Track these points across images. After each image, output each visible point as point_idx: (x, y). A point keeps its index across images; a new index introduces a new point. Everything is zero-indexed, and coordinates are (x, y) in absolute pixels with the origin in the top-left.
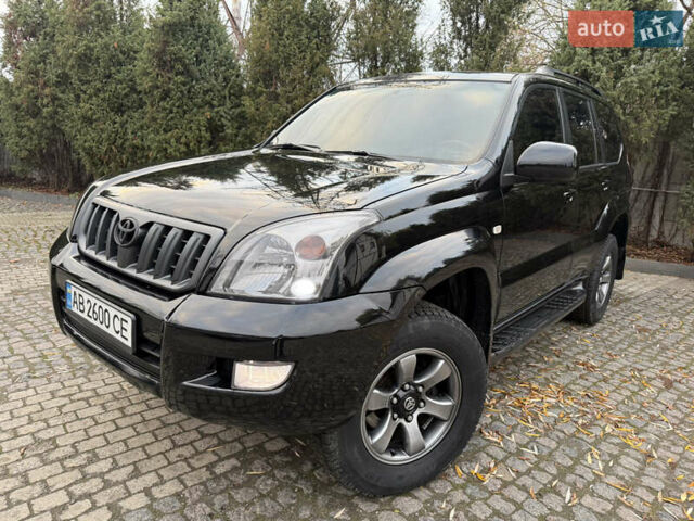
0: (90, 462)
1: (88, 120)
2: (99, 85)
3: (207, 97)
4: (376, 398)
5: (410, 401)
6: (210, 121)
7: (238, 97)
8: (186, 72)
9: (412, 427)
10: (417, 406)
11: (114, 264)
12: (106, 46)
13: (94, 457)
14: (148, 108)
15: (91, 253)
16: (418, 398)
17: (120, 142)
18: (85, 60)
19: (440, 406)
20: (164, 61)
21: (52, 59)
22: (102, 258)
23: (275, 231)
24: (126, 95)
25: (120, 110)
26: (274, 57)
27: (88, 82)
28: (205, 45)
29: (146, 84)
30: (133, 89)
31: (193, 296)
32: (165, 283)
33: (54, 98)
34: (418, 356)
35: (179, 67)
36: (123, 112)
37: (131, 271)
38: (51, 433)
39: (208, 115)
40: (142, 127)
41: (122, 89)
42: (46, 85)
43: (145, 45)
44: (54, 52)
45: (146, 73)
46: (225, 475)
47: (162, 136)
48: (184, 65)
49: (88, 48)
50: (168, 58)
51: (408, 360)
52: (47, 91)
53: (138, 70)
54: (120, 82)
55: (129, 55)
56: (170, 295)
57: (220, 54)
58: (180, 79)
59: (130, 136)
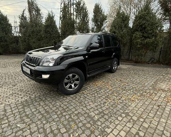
0: (28, 92)
1: (34, 42)
2: (35, 36)
3: (54, 38)
4: (66, 81)
5: (72, 81)
6: (54, 42)
7: (59, 37)
8: (50, 33)
9: (73, 85)
10: (73, 82)
11: (29, 63)
12: (36, 30)
13: (28, 91)
14: (44, 40)
15: (26, 62)
16: (73, 81)
17: (39, 46)
18: (33, 32)
19: (77, 82)
20: (46, 32)
21: (27, 32)
22: (27, 63)
23: (47, 57)
24: (40, 38)
25: (39, 40)
26: (65, 30)
27: (34, 36)
28: (53, 29)
29: (43, 36)
30: (41, 37)
31: (37, 66)
32: (35, 65)
33: (28, 39)
34: (72, 75)
35: (49, 33)
36: (40, 41)
37: (31, 64)
38: (23, 89)
39: (54, 41)
40: (43, 43)
41: (39, 37)
42: (27, 37)
43: (43, 29)
44: (28, 31)
45: (43, 34)
46: (47, 93)
47: (47, 45)
48: (50, 32)
49: (33, 30)
50: (47, 31)
51: (71, 75)
52: (27, 38)
53: (42, 34)
54: (39, 36)
55: (40, 31)
56: (34, 66)
57: (56, 30)
58: (49, 35)
59: (41, 45)
